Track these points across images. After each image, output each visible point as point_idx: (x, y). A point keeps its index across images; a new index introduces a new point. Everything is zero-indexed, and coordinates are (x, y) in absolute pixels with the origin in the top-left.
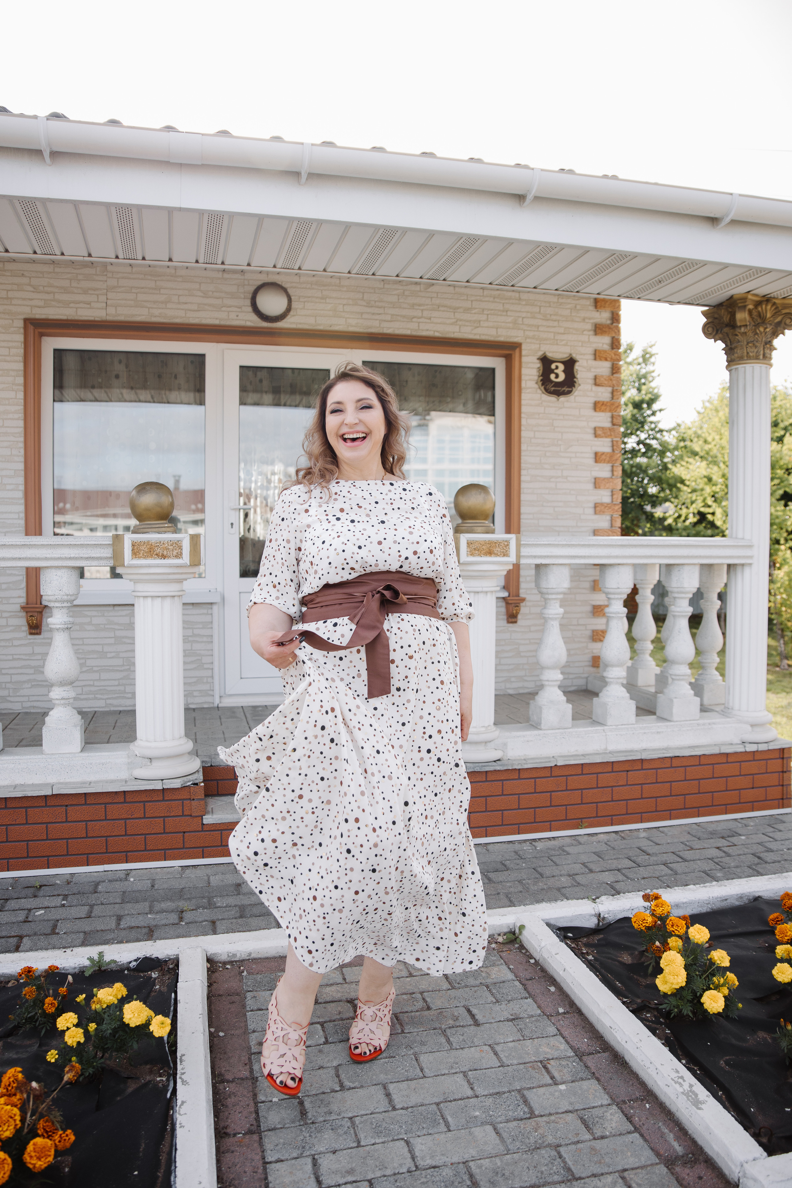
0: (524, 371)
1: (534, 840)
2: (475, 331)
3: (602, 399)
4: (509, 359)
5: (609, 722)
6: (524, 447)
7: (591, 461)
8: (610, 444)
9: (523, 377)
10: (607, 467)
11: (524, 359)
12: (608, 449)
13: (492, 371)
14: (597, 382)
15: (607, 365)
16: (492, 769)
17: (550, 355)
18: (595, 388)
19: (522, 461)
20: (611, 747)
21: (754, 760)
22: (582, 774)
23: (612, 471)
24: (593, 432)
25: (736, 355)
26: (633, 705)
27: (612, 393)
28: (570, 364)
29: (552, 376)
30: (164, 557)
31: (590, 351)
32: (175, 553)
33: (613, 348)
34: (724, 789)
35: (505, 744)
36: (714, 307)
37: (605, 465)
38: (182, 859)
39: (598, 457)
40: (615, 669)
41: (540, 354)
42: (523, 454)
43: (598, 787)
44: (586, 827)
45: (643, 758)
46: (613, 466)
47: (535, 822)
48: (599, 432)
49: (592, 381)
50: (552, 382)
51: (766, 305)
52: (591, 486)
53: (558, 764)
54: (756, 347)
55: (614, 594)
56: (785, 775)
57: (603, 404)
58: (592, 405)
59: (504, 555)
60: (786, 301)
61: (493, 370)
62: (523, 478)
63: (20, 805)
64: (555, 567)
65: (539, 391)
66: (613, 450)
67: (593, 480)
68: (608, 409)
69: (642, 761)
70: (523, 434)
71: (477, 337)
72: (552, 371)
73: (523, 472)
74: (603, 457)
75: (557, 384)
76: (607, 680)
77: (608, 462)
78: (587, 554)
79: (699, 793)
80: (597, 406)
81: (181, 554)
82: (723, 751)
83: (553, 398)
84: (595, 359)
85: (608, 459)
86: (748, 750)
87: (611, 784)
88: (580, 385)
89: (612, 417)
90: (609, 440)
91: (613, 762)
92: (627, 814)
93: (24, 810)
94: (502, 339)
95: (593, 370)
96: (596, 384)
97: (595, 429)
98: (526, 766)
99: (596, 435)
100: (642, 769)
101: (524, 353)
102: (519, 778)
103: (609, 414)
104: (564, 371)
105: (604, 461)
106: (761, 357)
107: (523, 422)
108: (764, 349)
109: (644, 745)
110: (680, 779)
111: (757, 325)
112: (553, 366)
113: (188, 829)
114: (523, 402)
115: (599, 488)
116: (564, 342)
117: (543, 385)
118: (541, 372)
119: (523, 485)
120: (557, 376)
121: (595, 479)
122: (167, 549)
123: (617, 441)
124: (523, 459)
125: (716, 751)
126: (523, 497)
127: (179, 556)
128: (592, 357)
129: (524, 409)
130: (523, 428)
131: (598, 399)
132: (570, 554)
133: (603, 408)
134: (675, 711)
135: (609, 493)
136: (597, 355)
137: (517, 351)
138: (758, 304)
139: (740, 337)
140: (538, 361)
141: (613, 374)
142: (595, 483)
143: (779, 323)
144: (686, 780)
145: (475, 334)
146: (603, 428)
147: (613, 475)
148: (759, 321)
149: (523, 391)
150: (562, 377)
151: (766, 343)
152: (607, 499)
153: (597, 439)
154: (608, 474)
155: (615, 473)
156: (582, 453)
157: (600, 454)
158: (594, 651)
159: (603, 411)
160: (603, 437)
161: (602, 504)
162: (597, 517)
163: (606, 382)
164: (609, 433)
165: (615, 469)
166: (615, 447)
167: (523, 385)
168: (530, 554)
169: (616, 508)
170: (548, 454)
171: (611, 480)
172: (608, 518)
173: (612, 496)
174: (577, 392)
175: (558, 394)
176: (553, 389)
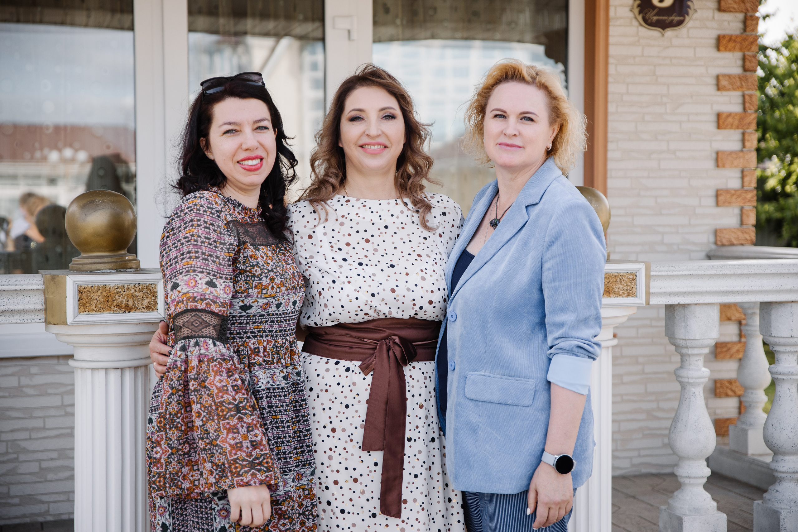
3: (728, 32)
6: (611, 108)
7: (712, 127)
8: (740, 100)
9: (612, 3)
10: (736, 135)
12: (737, 108)
18: (718, 15)
19: (609, 129)
23: (743, 141)
24: (714, 82)
27: (745, 22)
29: (655, 0)
30: (128, 309)
32: (145, 303)
37: (732, 131)
39: (720, 121)
40: (787, 458)
42: (610, 118)
46: (743, 134)
48: (724, 82)
49: (714, 5)
50: (654, 7)
52: (711, 164)
55: (785, 345)
57: (731, 39)
58: (713, 42)
59: (628, 295)
62: (610, 155)
64: (698, 309)
65: (635, 23)
66: (745, 109)
67: (714, 155)
68: (738, 46)
70: (611, 88)
73: (610, 146)
74: (730, 120)
75: (663, 11)
76: (776, 474)
77: (738, 127)
78: (746, 288)
80: (721, 43)
81: (156, 304)
83: (655, 33)
85: (736, 123)
88: (695, 11)
89: (744, 59)
90: (738, 93)
96: (719, 9)
97: (718, 78)
99: (719, 87)
103: (739, 55)
105: (731, 126)
107: (611, 70)
114: (611, 40)
115: (724, 166)
117: (640, 12)
119: (611, 165)
121: (717, 153)
122: (134, 297)
123: (750, 95)
124: (611, 125)
126: (611, 183)
127: (152, 307)
129: (612, 51)
130: (610, 79)
131: (722, 32)
132: (722, 289)
133: (731, 45)
135: (739, 175)
142: (717, 160)
146: (729, 76)
147: (744, 146)
149: (611, 23)
150: (669, 1)
152: (734, 183)
153: (719, 93)
154: (735, 146)
155: (748, 144)
156: (697, 114)
157: (724, 116)
158: (718, 411)
159: (730, 50)
160: (728, 90)
161: (727, 191)
162: (719, 210)
163: (735, 6)
164: (738, 84)
165: (747, 137)
166: (747, 105)
167: (612, 13)
168: (663, 290)
169: (749, 196)
170: (647, 118)
171: (741, 154)
172: (737, 211)
173: (743, 178)
174: (691, 22)
175: (663, 26)
176: (655, 18)
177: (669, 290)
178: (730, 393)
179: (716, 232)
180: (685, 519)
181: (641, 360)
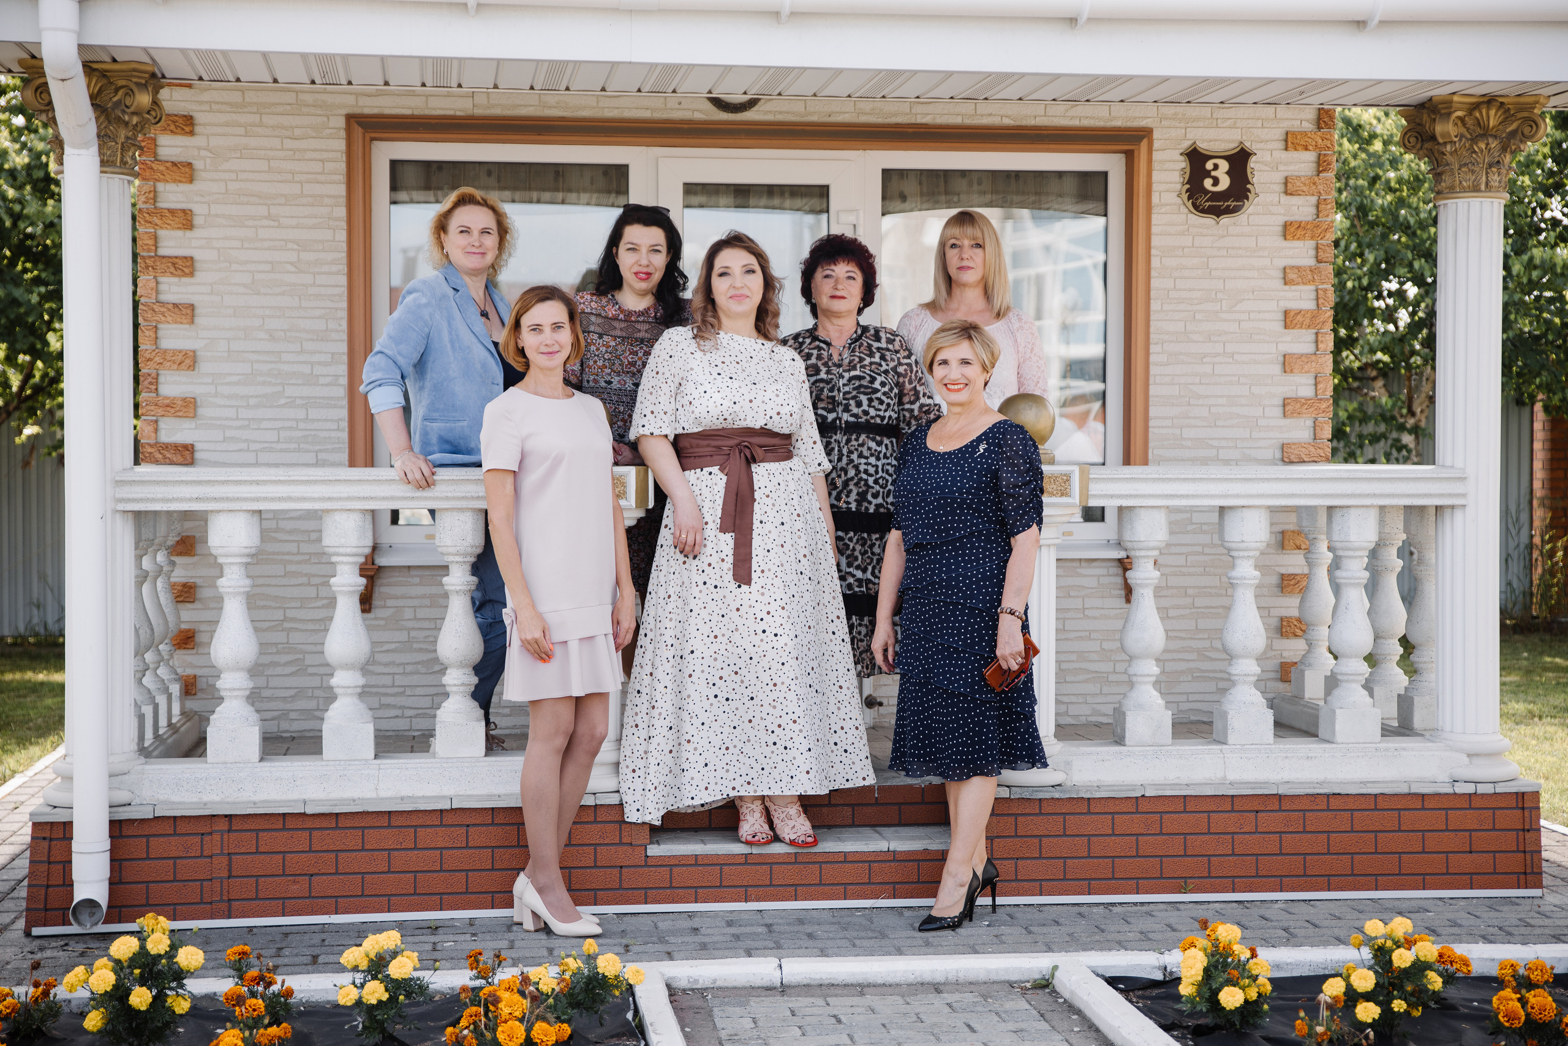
0: (1156, 176)
1: (1113, 904)
2: (1072, 113)
3: (1297, 218)
4: (1130, 157)
5: (1231, 739)
6: (1155, 306)
7: (1278, 326)
8: (1313, 295)
9: (1155, 187)
10: (1308, 335)
11: (1156, 156)
12: (1309, 305)
13: (1103, 176)
14: (1288, 188)
15: (1310, 156)
16: (1047, 796)
17: (1204, 146)
18: (1284, 199)
19: (1152, 329)
20: (1232, 776)
21: (1471, 808)
22: (1185, 812)
23: (1316, 342)
24: (1282, 275)
25: (1443, 184)
26: (1269, 717)
27: (1318, 206)
28: (1239, 160)
29: (1208, 183)
31: (1279, 134)
33: (1319, 128)
34: (1420, 849)
35: (1068, 763)
36: (1415, 106)
37: (1302, 331)
38: (617, 904)
39: (1289, 319)
40: (1241, 661)
41: (1186, 145)
42: (1152, 317)
43: (1209, 833)
44: (1192, 891)
45: (1280, 792)
46: (1317, 334)
47: (1113, 878)
48: (1291, 276)
49: (1282, 188)
50: (1206, 192)
51: (1488, 109)
52: (1277, 369)
53: (1147, 795)
54: (1473, 172)
56: (1528, 835)
57: (1299, 225)
58: (1280, 229)
59: (1062, 495)
60: (1522, 100)
61: (1105, 174)
62: (1153, 358)
63: (408, 823)
65: (1184, 210)
66: (1318, 305)
67: (1281, 359)
68: (1309, 233)
69: (1280, 797)
70: (1154, 283)
71: (1076, 123)
72: (1208, 174)
73: (1153, 348)
74: (1299, 318)
75: (1216, 196)
76: (1233, 678)
77: (1309, 327)
79: (1376, 853)
80: (1290, 230)
81: (625, 493)
82: (1413, 791)
83: (1209, 221)
84: (1286, 149)
85: (1307, 321)
86: (1458, 790)
87: (1229, 830)
88: (1257, 195)
89: (1317, 248)
90: (1310, 288)
91: (1233, 796)
92: (1257, 876)
93: (413, 830)
94: (1118, 123)
95: (1281, 168)
96: (1286, 193)
97: (1285, 269)
98: (1098, 795)
99: (1285, 281)
100: (1280, 810)
101: (1156, 145)
102: (1089, 813)
103: (1312, 243)
104: (1227, 173)
105: (1301, 326)
106: (1483, 187)
107: (1155, 262)
108: (1487, 173)
109: (1286, 776)
110: (1343, 828)
111: (1474, 140)
112: (1209, 165)
113: (628, 863)
114: (1154, 229)
115: (1292, 371)
116: (1229, 123)
117: (1189, 198)
118: (1187, 176)
119: (1153, 370)
120: (1216, 181)
121: (1284, 356)
123: (1325, 290)
124: (1154, 325)
125: (1404, 789)
126: (1153, 390)
128: (1281, 145)
129: (1155, 241)
130: (1153, 273)
131: (1291, 219)
133: (1299, 232)
134: (1338, 727)
135: (1312, 381)
136: (1291, 141)
137: (1144, 144)
138: (1476, 106)
139: (1449, 158)
140: (1182, 158)
141: (1319, 172)
142: (1284, 364)
143: (1513, 134)
144: (1352, 831)
145: (1072, 118)
146: (1298, 268)
147: (1316, 349)
148: (1479, 131)
149: (1154, 211)
150: (1225, 183)
151: (1490, 166)
152: (1306, 390)
153: (1287, 287)
154: (1309, 348)
155: (1320, 346)
156: (1259, 312)
157: (1292, 314)
158: (1285, 654)
159: (1299, 239)
160: (1298, 284)
161: (1296, 400)
162: (1287, 422)
163: (1304, 189)
164: (1310, 277)
165: (1320, 338)
166: (1321, 301)
167: (1155, 199)
168: (1104, 493)
169: (1324, 405)
170: (1198, 316)
171: (1314, 357)
172: (1309, 423)
173: (1316, 385)
174: (1252, 208)
175: (1217, 212)
176: (1208, 204)
177: (1111, 492)
178: (1299, 632)
179: (1283, 447)
180: (1128, 713)
181: (1190, 591)
